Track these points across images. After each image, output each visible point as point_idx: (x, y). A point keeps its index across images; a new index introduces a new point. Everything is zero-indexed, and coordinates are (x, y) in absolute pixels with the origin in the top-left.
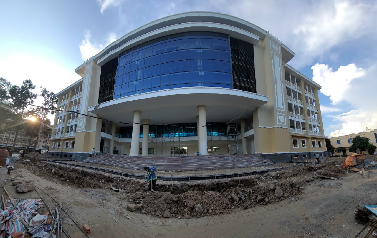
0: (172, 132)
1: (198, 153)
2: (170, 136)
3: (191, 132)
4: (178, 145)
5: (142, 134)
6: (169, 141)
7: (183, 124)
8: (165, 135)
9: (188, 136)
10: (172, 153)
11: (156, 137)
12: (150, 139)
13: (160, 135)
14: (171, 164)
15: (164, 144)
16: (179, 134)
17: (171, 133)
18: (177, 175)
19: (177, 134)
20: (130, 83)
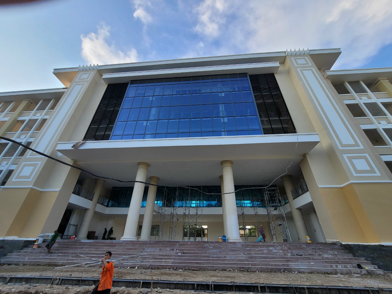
0: (188, 200)
1: (224, 236)
2: (184, 205)
3: (213, 200)
4: (195, 221)
5: (146, 200)
6: (183, 213)
7: (204, 187)
8: (178, 203)
9: (209, 206)
10: (185, 235)
11: (164, 207)
12: (156, 209)
13: (170, 203)
14: (184, 256)
15: (175, 219)
16: (195, 203)
17: (186, 201)
18: (193, 277)
19: (194, 202)
20: (139, 122)
